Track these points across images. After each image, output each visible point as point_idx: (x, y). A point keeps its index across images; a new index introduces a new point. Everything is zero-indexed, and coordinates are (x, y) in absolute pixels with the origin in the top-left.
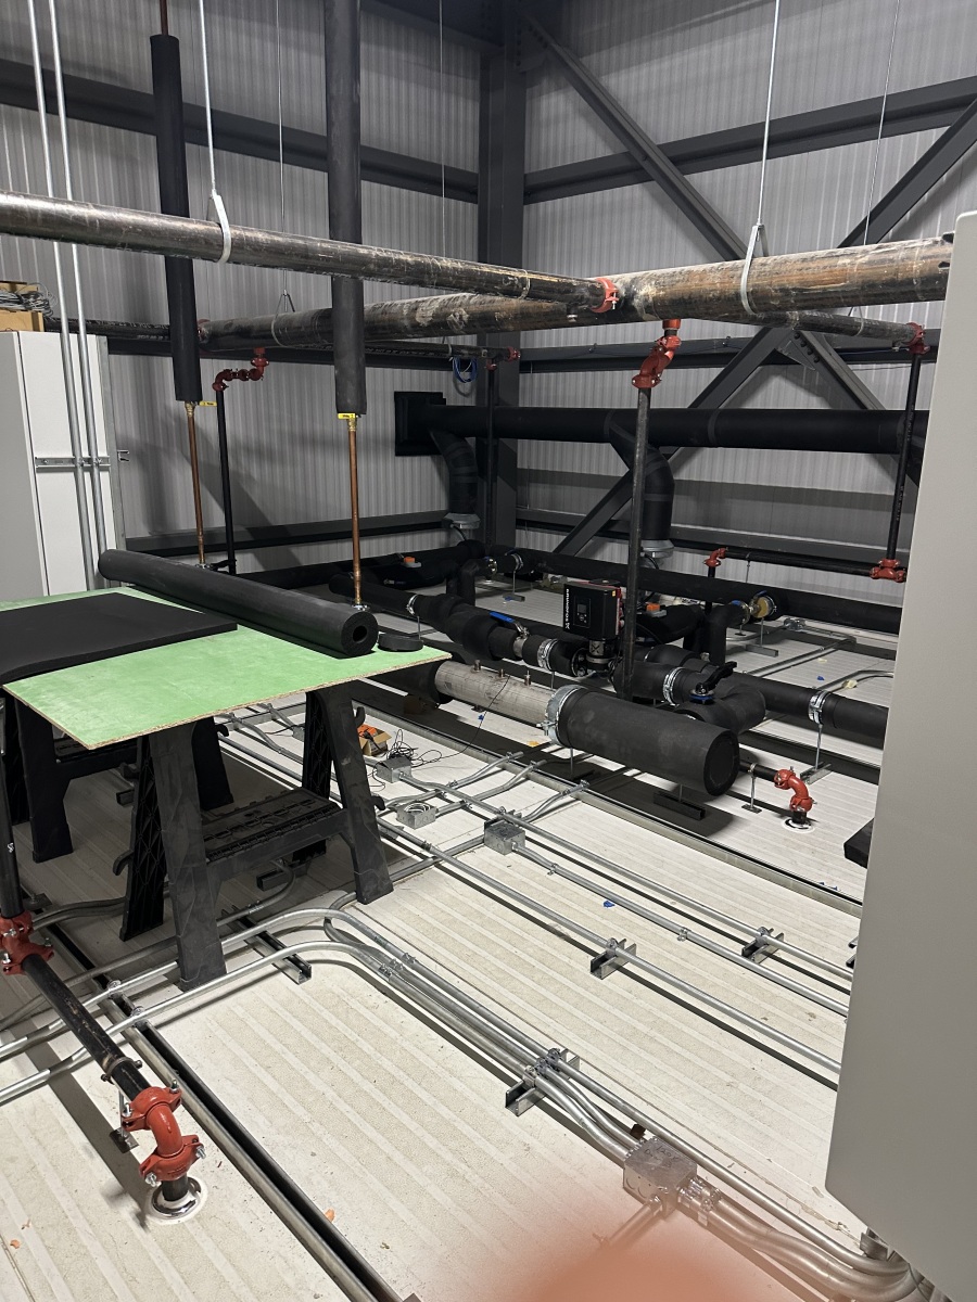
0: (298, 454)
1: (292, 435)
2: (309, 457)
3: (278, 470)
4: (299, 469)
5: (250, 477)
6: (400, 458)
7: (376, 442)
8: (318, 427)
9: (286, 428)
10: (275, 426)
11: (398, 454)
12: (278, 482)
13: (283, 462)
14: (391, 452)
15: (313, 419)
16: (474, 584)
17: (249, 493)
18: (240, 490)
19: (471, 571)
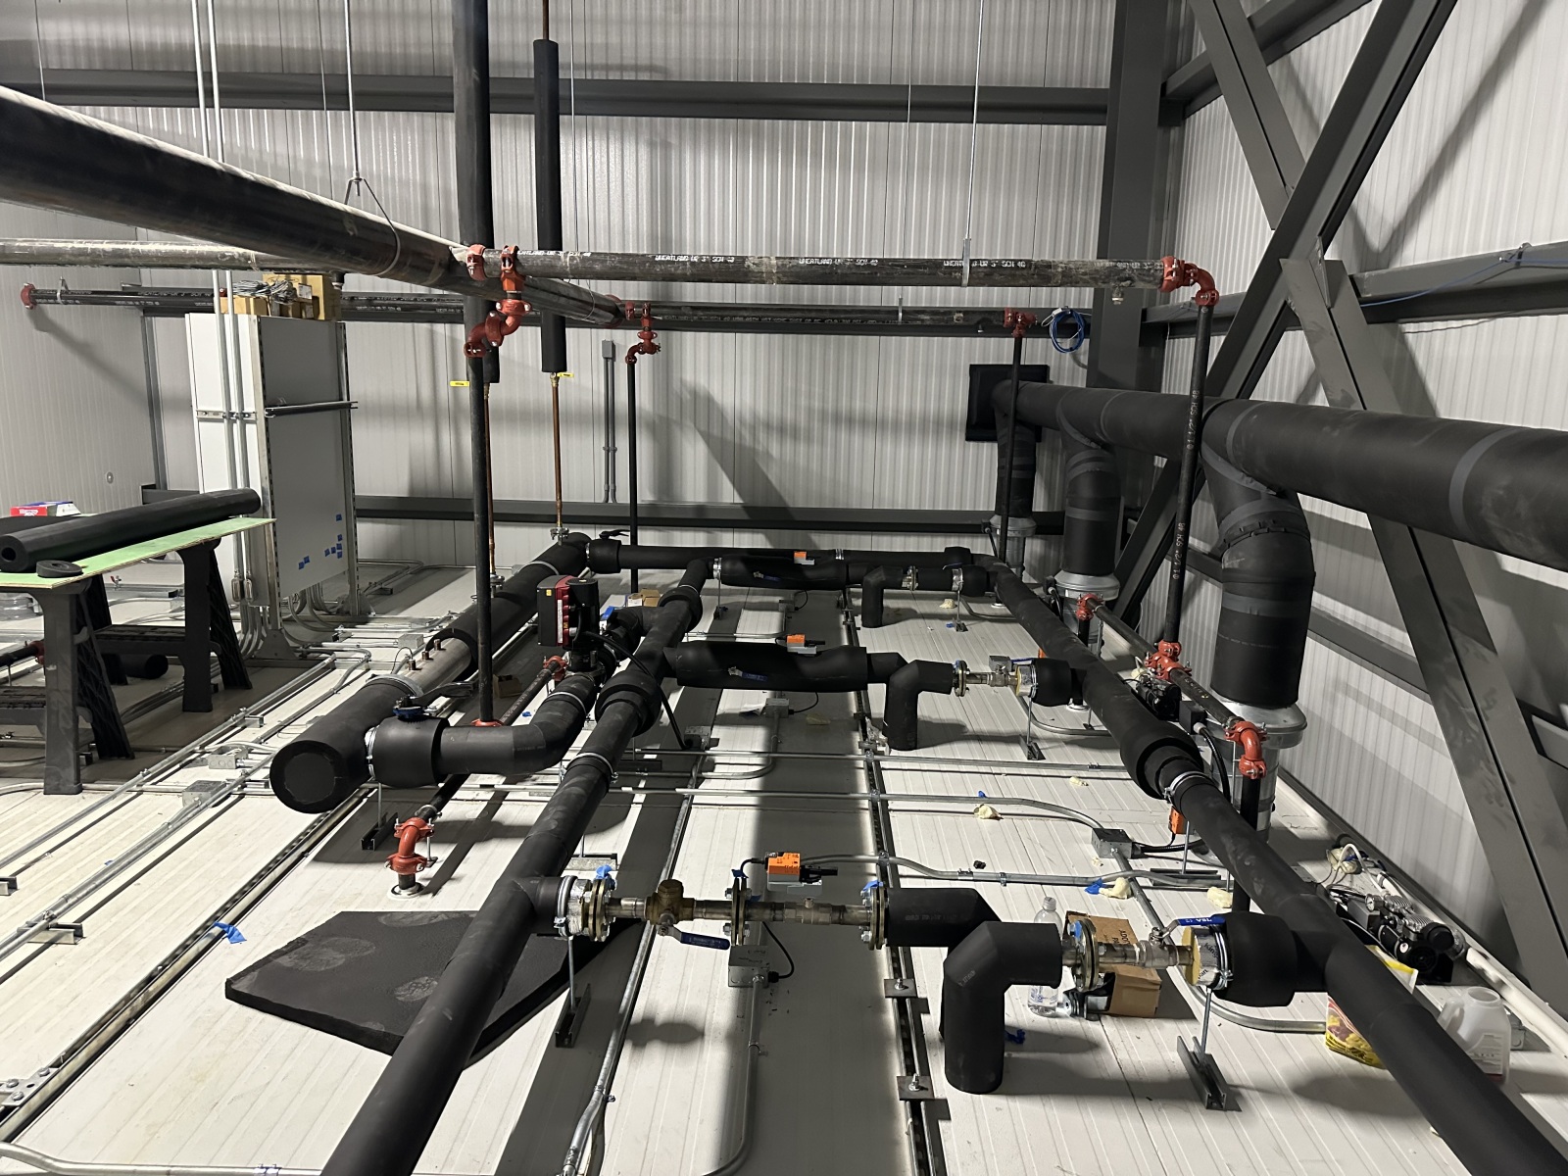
1: (823, 413)
2: (843, 436)
3: (802, 448)
4: (829, 450)
5: (768, 455)
6: (972, 444)
7: (938, 423)
8: (858, 405)
9: (817, 404)
10: (803, 402)
11: (969, 438)
12: (802, 461)
13: (809, 440)
14: (960, 435)
15: (851, 397)
16: (881, 597)
17: (765, 470)
18: (755, 466)
19: (873, 579)
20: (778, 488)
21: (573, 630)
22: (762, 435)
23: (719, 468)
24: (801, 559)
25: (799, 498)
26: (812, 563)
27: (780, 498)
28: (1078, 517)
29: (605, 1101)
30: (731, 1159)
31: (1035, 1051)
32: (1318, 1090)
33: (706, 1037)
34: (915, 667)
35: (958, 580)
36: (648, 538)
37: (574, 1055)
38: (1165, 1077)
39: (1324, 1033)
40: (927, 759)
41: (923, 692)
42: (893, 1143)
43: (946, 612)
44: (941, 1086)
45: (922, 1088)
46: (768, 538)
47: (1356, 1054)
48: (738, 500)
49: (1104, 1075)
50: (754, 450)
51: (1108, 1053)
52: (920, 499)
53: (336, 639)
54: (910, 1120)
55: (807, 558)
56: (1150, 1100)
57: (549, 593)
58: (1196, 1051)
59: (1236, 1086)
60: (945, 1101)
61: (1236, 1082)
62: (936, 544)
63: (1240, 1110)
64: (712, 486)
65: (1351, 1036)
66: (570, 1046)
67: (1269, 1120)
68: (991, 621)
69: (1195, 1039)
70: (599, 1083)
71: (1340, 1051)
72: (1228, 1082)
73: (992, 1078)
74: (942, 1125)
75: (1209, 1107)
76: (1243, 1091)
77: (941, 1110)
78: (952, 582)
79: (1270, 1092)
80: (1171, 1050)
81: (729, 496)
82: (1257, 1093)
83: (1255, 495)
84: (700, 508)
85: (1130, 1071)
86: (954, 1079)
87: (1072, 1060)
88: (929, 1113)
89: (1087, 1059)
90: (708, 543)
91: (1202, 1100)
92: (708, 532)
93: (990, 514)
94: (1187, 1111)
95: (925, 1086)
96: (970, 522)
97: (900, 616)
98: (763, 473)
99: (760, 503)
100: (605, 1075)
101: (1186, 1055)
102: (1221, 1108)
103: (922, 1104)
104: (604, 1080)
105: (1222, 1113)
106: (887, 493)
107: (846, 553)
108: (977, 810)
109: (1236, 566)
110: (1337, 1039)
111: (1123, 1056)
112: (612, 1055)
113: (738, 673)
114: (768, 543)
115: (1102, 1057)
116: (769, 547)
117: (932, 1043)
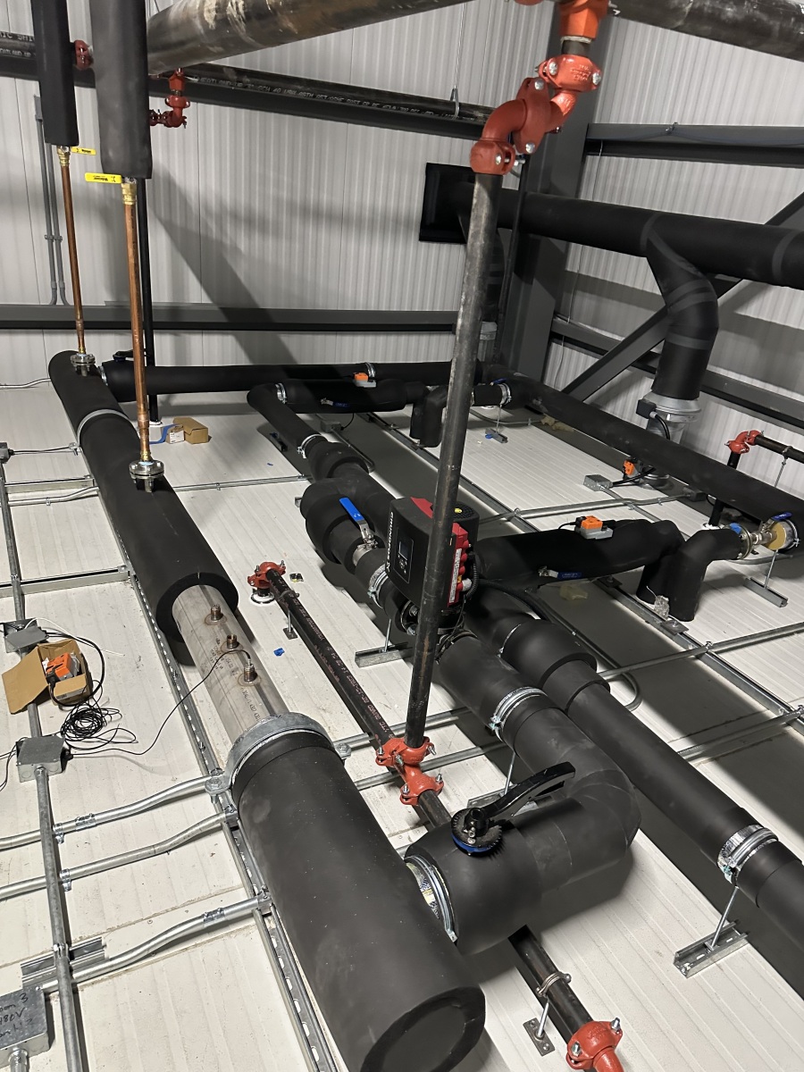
0: (298, 227)
1: (291, 205)
2: (311, 231)
3: (270, 242)
4: (297, 246)
5: (236, 249)
6: (424, 244)
7: (397, 221)
8: (325, 198)
9: (285, 195)
10: (271, 191)
11: (422, 238)
12: (270, 258)
13: (277, 234)
14: (415, 235)
15: (319, 188)
17: (234, 267)
18: (223, 263)
20: (246, 285)
21: (467, 583)
22: (229, 228)
23: (185, 264)
24: (363, 381)
25: (268, 300)
26: (374, 385)
35: (506, 394)
41: (713, 562)
48: (205, 300)
50: (221, 244)
55: (369, 381)
64: (177, 284)
78: (501, 397)
81: (196, 295)
92: (175, 334)
98: (232, 270)
99: (230, 302)
106: (350, 293)
113: (553, 574)
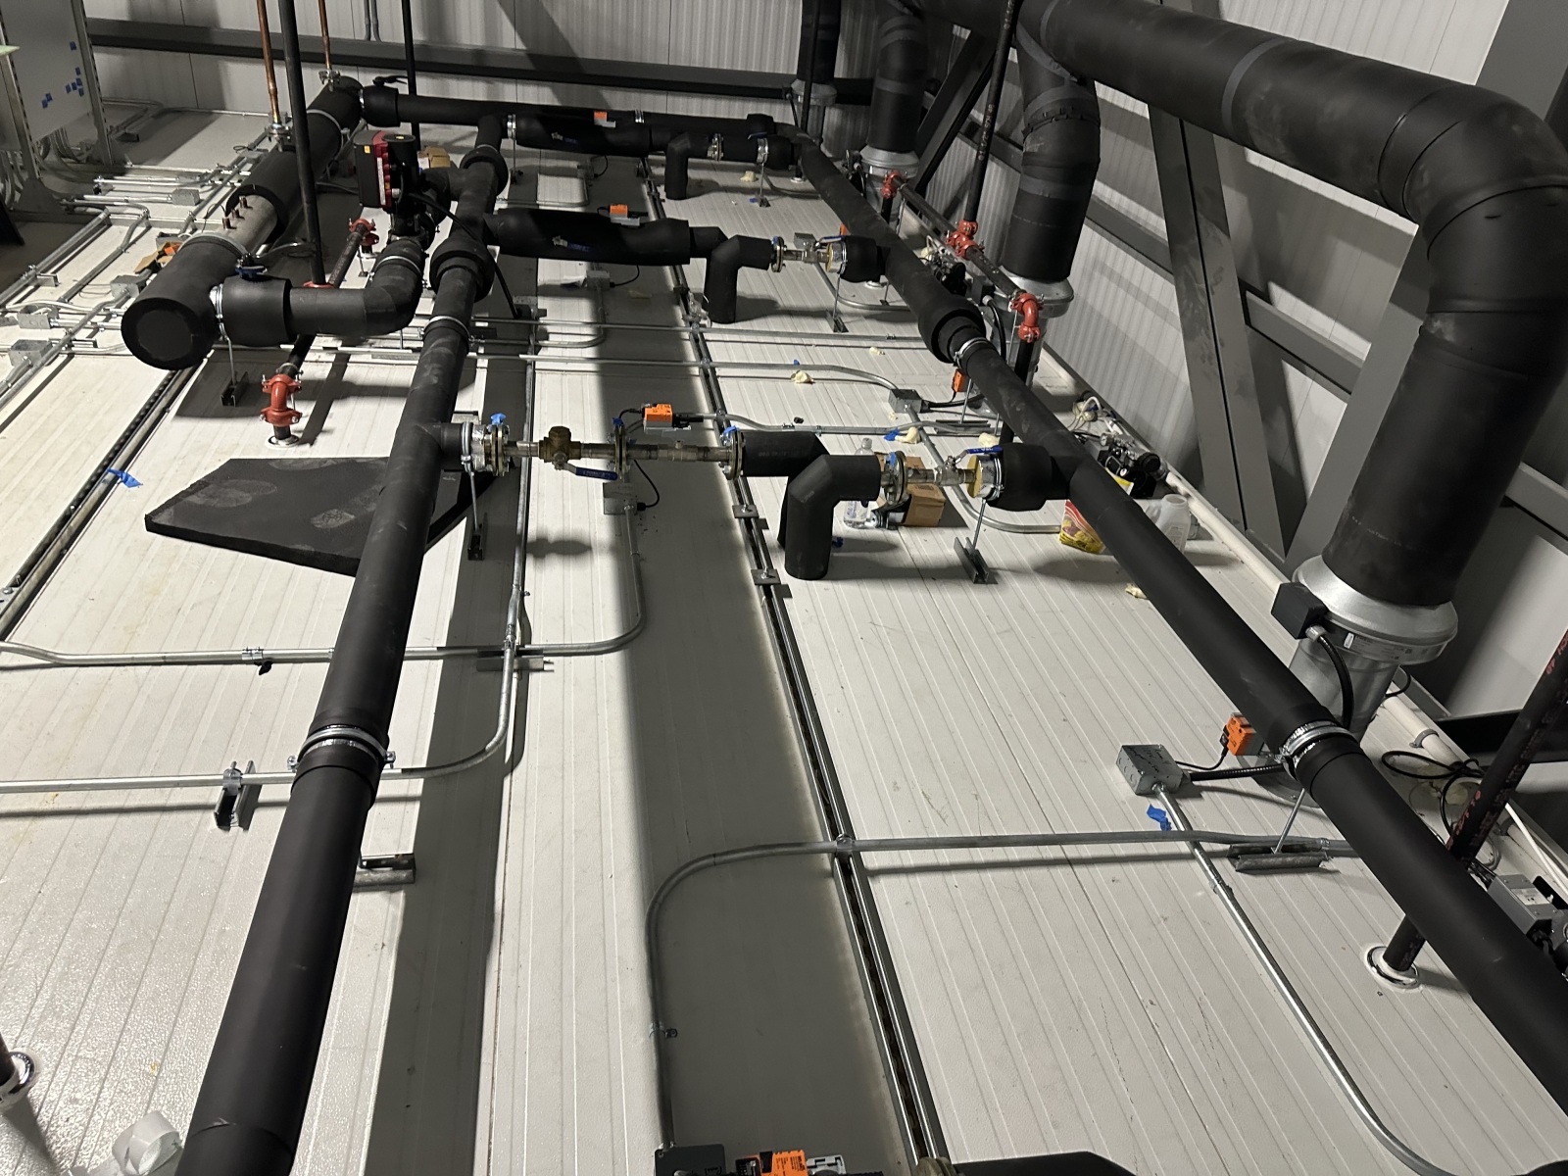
16: (685, 167)
17: (550, 12)
19: (679, 145)
20: (564, 33)
21: (396, 191)
23: (498, 6)
24: (601, 119)
25: (589, 48)
26: (613, 125)
27: (568, 45)
28: (888, 88)
29: (523, 595)
30: (632, 628)
31: (849, 551)
32: (1052, 569)
33: (594, 551)
34: (736, 241)
35: (764, 150)
36: (426, 86)
37: (487, 567)
38: (945, 564)
39: (1058, 533)
40: (747, 332)
41: (744, 268)
42: (751, 614)
43: (748, 185)
44: (785, 578)
45: (771, 577)
46: (555, 92)
47: (1080, 545)
48: (520, 46)
49: (902, 565)
51: (903, 550)
52: (719, 55)
53: (97, 191)
54: (764, 597)
55: (608, 120)
56: (934, 579)
57: (367, 150)
58: (968, 548)
59: (994, 569)
60: (787, 586)
61: (995, 566)
62: (737, 110)
63: (996, 583)
64: (490, 28)
65: (1079, 533)
66: (481, 558)
67: (1017, 590)
68: (792, 196)
69: (968, 539)
70: (515, 582)
71: (1069, 543)
72: (989, 566)
73: (822, 569)
74: (786, 601)
75: (976, 582)
76: (1000, 572)
77: (785, 592)
78: (757, 152)
79: (1018, 571)
80: (949, 547)
81: (510, 40)
82: (1009, 573)
83: (1058, 81)
84: (479, 53)
85: (920, 563)
86: (792, 571)
87: (878, 556)
88: (774, 593)
89: (889, 555)
90: (489, 95)
91: (970, 578)
92: (488, 82)
93: (790, 78)
94: (960, 585)
95: (773, 574)
96: (769, 86)
97: (704, 188)
98: (547, 13)
99: (545, 50)
100: (518, 577)
101: (960, 550)
102: (984, 582)
103: (772, 587)
104: (518, 581)
105: (983, 586)
106: (683, 48)
107: (646, 115)
108: (794, 376)
109: (1036, 150)
110: (1068, 536)
111: (915, 553)
112: (520, 564)
113: (563, 243)
114: (555, 100)
115: (899, 554)
116: (557, 103)
117: (773, 549)
